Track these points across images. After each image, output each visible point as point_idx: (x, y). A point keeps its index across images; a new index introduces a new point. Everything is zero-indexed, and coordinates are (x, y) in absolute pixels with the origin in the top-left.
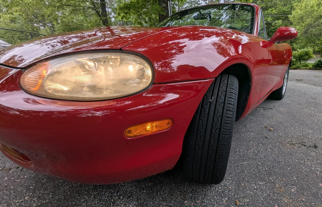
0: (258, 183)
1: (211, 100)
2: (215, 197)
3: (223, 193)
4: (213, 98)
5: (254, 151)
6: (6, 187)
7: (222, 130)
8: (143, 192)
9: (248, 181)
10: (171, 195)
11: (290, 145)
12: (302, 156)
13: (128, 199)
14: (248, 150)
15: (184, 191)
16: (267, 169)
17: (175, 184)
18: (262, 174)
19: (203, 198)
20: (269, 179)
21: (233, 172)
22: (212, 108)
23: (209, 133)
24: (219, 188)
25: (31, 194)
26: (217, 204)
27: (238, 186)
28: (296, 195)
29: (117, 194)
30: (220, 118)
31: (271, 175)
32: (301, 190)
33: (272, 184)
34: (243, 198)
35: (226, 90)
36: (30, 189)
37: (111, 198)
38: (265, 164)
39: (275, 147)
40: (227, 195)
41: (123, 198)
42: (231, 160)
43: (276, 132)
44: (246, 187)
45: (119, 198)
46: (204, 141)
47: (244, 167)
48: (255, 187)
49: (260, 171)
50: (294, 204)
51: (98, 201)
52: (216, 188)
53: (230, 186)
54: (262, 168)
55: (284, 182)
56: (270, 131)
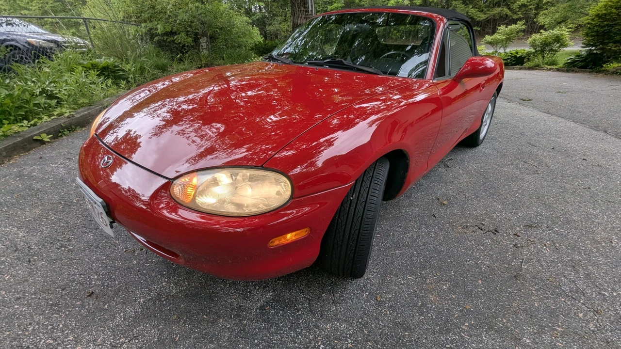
0: (407, 278)
1: (352, 198)
2: (356, 291)
3: (364, 287)
4: (354, 196)
5: (412, 235)
6: (139, 271)
7: (361, 231)
8: (279, 283)
9: (396, 275)
10: (309, 288)
11: (462, 228)
12: (472, 244)
13: (264, 289)
14: (405, 233)
15: (323, 283)
16: (422, 260)
17: (313, 275)
18: (415, 266)
19: (343, 292)
20: (420, 273)
21: (380, 263)
22: (353, 208)
23: (348, 233)
24: (361, 282)
25: (166, 280)
26: (357, 298)
27: (383, 280)
28: (447, 292)
29: (252, 283)
30: (360, 219)
31: (425, 267)
32: (454, 287)
33: (422, 278)
34: (385, 293)
35: (370, 186)
36: (164, 274)
37: (247, 287)
38: (421, 254)
39: (442, 231)
40: (368, 289)
41: (259, 288)
42: (381, 247)
43: (450, 207)
44: (392, 281)
45: (255, 288)
46: (342, 240)
47: (395, 257)
48: (402, 282)
49: (413, 263)
50: (440, 302)
51: (234, 290)
52: (357, 281)
53: (373, 280)
54: (417, 260)
55: (437, 277)
56: (442, 204)
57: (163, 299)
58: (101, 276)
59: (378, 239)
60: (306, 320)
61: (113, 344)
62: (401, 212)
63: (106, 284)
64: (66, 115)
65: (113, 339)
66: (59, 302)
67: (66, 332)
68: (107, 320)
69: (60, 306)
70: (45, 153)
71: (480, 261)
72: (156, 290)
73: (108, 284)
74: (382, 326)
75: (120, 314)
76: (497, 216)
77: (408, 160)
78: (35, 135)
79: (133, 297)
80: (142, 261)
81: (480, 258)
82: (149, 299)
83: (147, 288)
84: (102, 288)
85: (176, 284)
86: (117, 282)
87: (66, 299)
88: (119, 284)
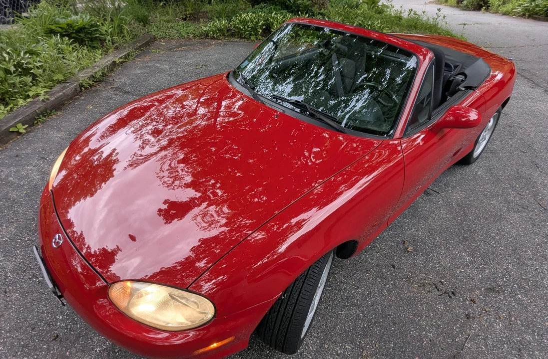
0: (345, 346)
3: (301, 354)
4: (285, 295)
5: (364, 290)
7: (289, 330)
9: (335, 342)
11: (419, 286)
12: (423, 308)
14: (358, 287)
16: (365, 325)
18: (356, 332)
20: (360, 342)
21: (323, 325)
22: (283, 307)
23: (278, 328)
27: (320, 347)
31: (366, 335)
33: (360, 349)
38: (367, 317)
39: (396, 287)
42: (329, 305)
43: (414, 255)
44: (329, 350)
47: (340, 319)
48: (339, 352)
49: (356, 328)
53: (312, 346)
54: (361, 324)
55: (375, 349)
56: (406, 250)
57: (116, 350)
58: (65, 317)
59: (328, 293)
62: (360, 258)
63: (69, 327)
64: (41, 98)
66: (29, 344)
69: (30, 348)
70: (21, 149)
71: (424, 333)
73: (71, 327)
76: (460, 271)
78: (12, 126)
79: (91, 345)
81: (425, 328)
82: (105, 349)
84: (66, 331)
86: (78, 326)
87: (35, 340)
88: (80, 328)
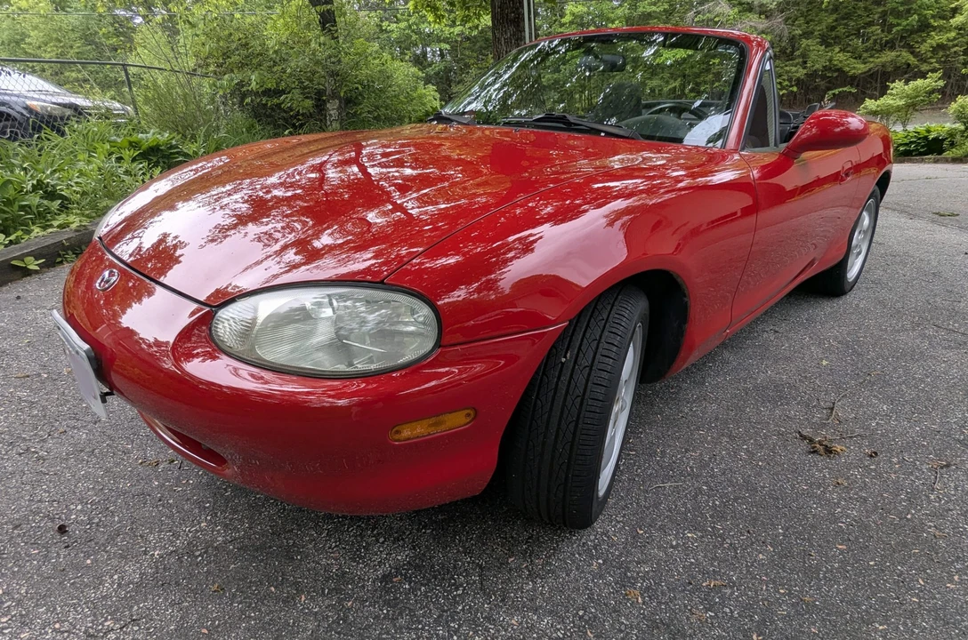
0: (684, 535)
1: (563, 360)
2: (577, 556)
3: (596, 549)
4: (568, 355)
5: (701, 454)
6: (160, 500)
7: (580, 426)
8: (424, 533)
9: (662, 528)
10: (484, 544)
12: (824, 476)
13: (394, 544)
14: (687, 451)
15: (512, 537)
16: (717, 503)
17: (495, 521)
18: (702, 514)
19: (550, 556)
20: (713, 528)
21: (631, 504)
22: (565, 378)
23: (555, 428)
24: (589, 537)
25: (209, 518)
26: (577, 569)
27: (634, 537)
28: (765, 567)
29: (372, 532)
31: (722, 517)
32: (781, 558)
33: (716, 538)
34: (638, 563)
36: (205, 508)
37: (362, 538)
38: (717, 491)
39: (762, 448)
40: (603, 554)
41: (385, 541)
42: (637, 475)
43: (782, 404)
44: (653, 540)
45: (377, 541)
46: (544, 443)
47: (663, 494)
48: (674, 543)
49: (700, 507)
50: (750, 585)
51: (336, 542)
52: (582, 537)
53: (614, 535)
54: (707, 501)
55: (748, 537)
57: (198, 553)
58: (89, 506)
59: (631, 459)
60: (470, 606)
61: (91, 630)
62: (681, 412)
63: (96, 520)
64: (73, 226)
65: (92, 622)
66: (4, 550)
67: (6, 605)
68: (87, 586)
69: (5, 556)
70: (27, 291)
71: (839, 510)
72: (187, 535)
73: (100, 520)
74: (626, 625)
75: (111, 577)
76: (877, 424)
77: (685, 296)
78: (14, 258)
79: (142, 547)
80: (170, 482)
81: (840, 503)
82: (172, 552)
83: (170, 531)
84: (88, 527)
85: (226, 526)
86: (116, 519)
87: (19, 544)
88: (119, 522)
